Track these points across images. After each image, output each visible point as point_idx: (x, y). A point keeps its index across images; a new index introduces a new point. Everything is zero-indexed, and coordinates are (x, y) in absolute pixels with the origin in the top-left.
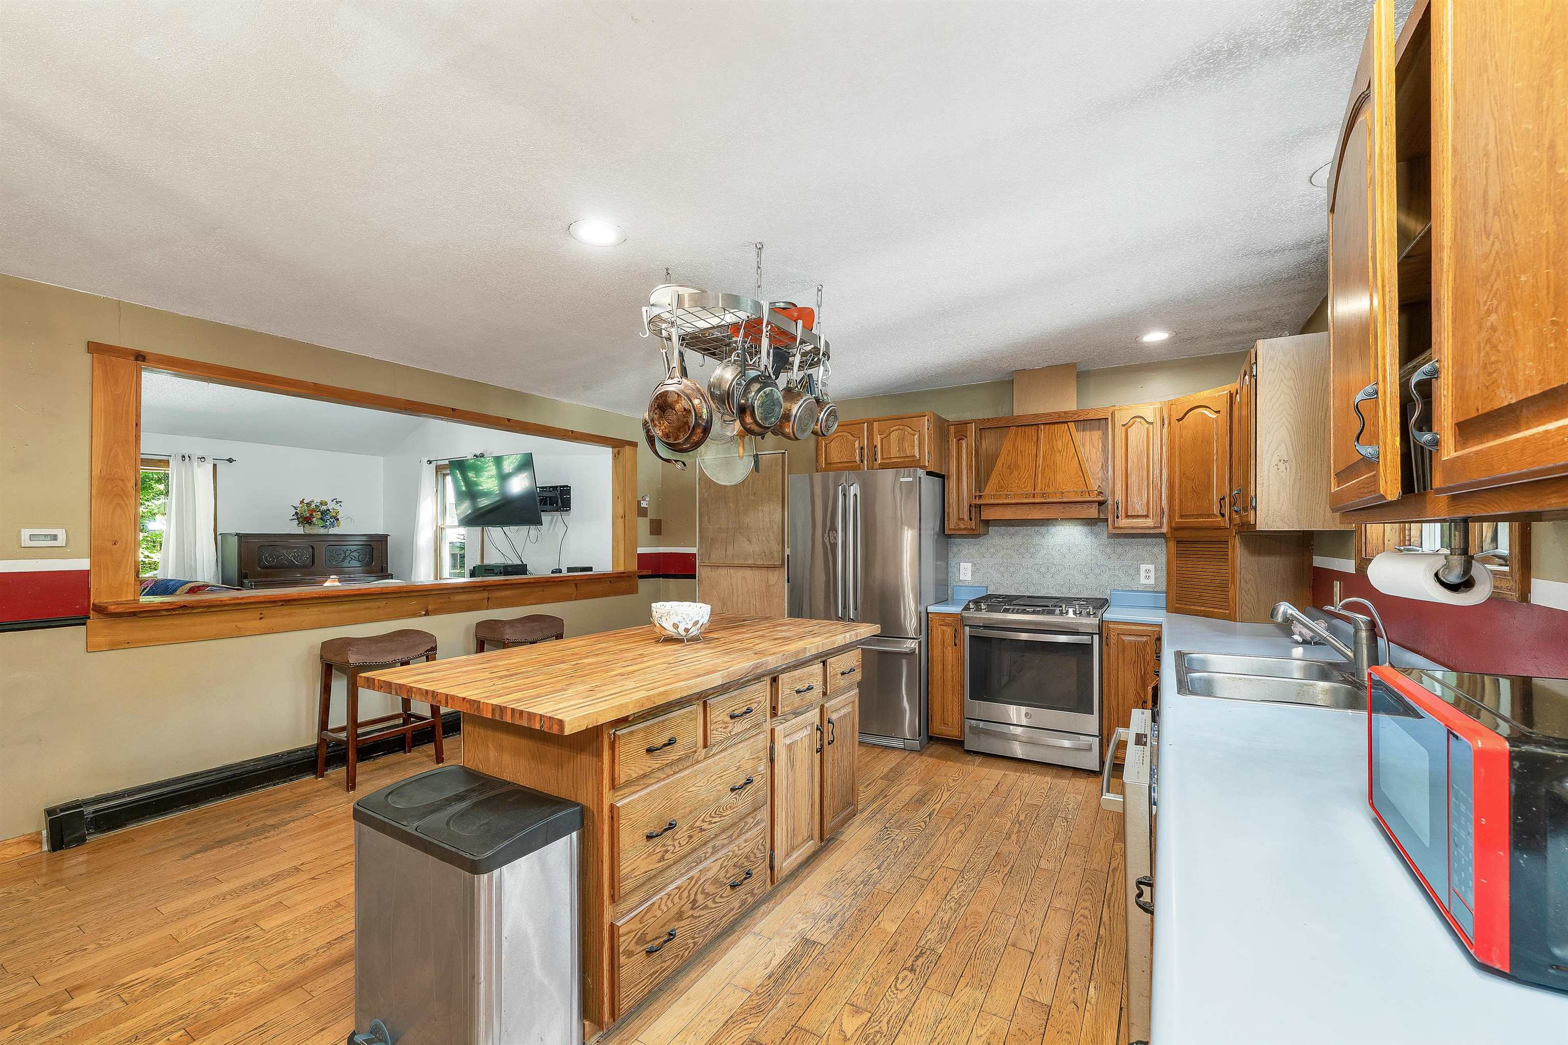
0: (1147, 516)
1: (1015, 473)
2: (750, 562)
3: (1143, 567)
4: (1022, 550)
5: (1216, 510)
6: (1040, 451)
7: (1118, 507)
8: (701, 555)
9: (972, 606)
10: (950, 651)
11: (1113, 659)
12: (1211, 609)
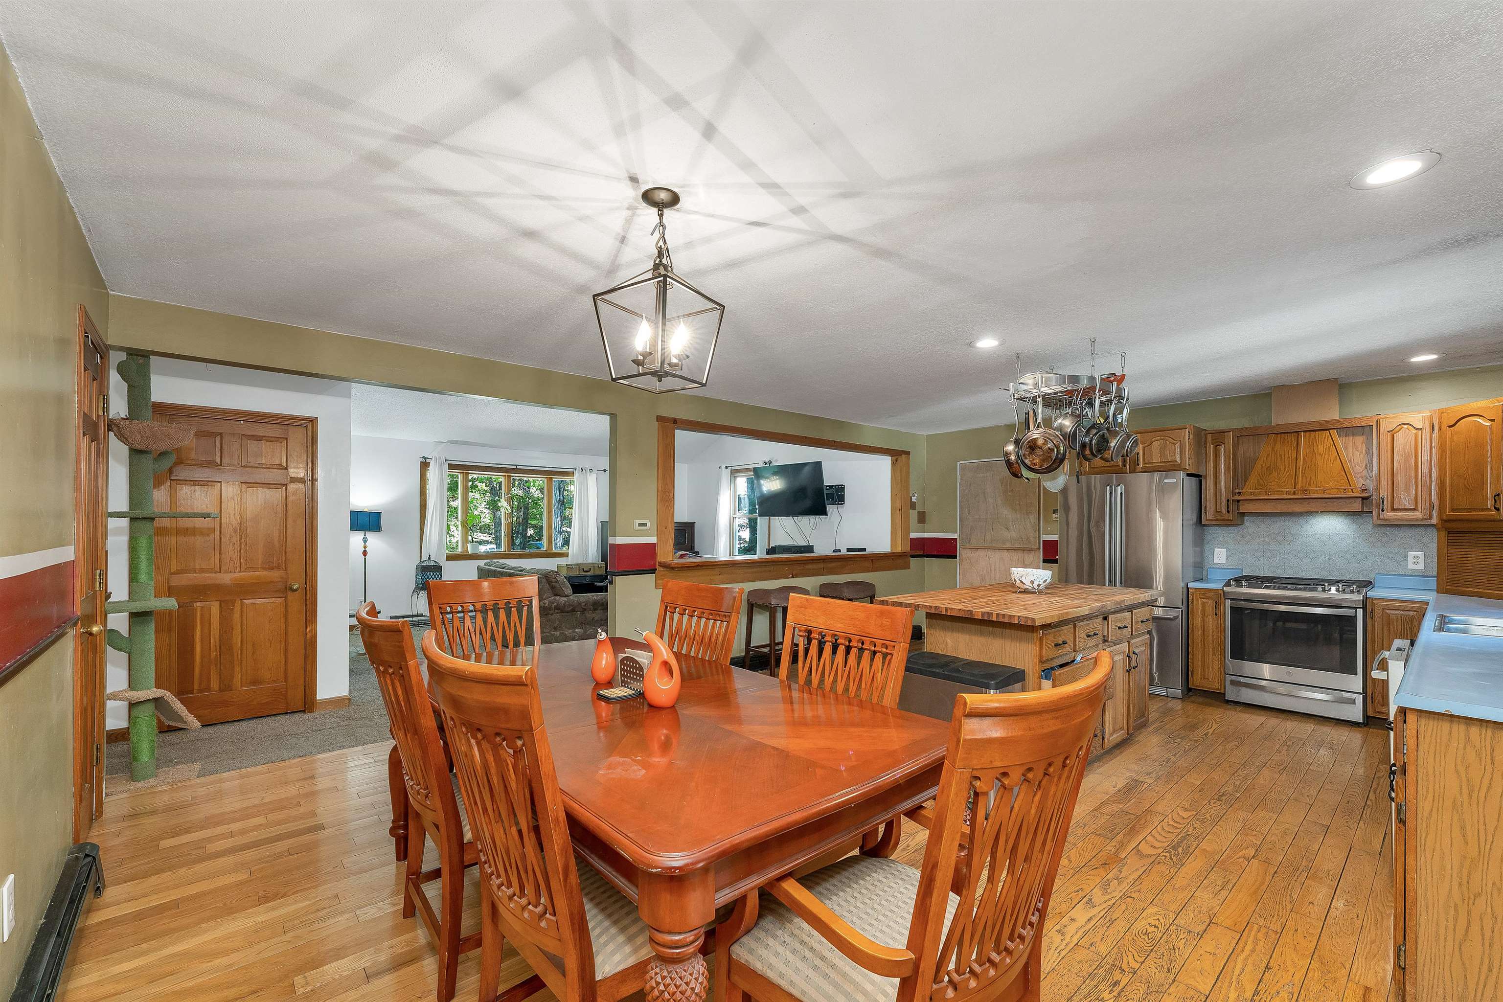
0: (1415, 510)
1: (1275, 474)
2: (1008, 545)
3: (1412, 554)
4: (1280, 538)
5: (1490, 504)
6: (1300, 455)
7: (1383, 502)
8: (962, 540)
9: (1232, 583)
10: (1211, 621)
11: (1378, 630)
12: (1486, 591)
